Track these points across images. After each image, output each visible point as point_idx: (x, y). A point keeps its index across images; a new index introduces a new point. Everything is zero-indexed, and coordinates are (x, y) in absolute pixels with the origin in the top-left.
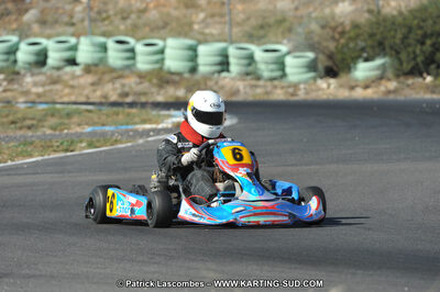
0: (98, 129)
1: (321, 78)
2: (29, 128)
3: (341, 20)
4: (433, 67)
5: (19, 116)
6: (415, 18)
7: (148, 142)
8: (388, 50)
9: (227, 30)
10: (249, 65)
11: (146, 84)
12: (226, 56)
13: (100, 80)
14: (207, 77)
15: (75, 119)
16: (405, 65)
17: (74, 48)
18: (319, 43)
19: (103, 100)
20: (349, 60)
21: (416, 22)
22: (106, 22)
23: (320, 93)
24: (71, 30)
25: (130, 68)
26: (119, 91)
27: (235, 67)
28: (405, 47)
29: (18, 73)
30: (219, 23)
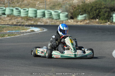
0: (11, 31)
1: (69, 19)
3: (75, 4)
4: (98, 17)
6: (94, 4)
7: (24, 35)
8: (87, 12)
9: (45, 6)
10: (51, 15)
11: (23, 20)
12: (45, 13)
13: (11, 19)
14: (39, 19)
15: (5, 29)
16: (91, 16)
17: (5, 10)
18: (69, 10)
19: (12, 24)
20: (77, 15)
21: (94, 5)
22: (13, 4)
23: (69, 23)
24: (4, 5)
25: (19, 16)
26: (16, 22)
27: (47, 16)
28: (91, 12)
30: (43, 4)
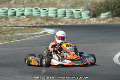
1: (92, 18)
2: (4, 34)
5: (2, 30)
8: (109, 9)
11: (43, 20)
12: (65, 12)
13: (31, 19)
14: (60, 19)
15: (17, 32)
16: (114, 14)
17: (24, 11)
18: (91, 8)
20: (99, 13)
21: (117, 2)
22: (33, 3)
23: (91, 22)
24: (23, 6)
25: (39, 16)
27: (68, 16)
28: (114, 9)
29: (8, 18)
30: (64, 3)
